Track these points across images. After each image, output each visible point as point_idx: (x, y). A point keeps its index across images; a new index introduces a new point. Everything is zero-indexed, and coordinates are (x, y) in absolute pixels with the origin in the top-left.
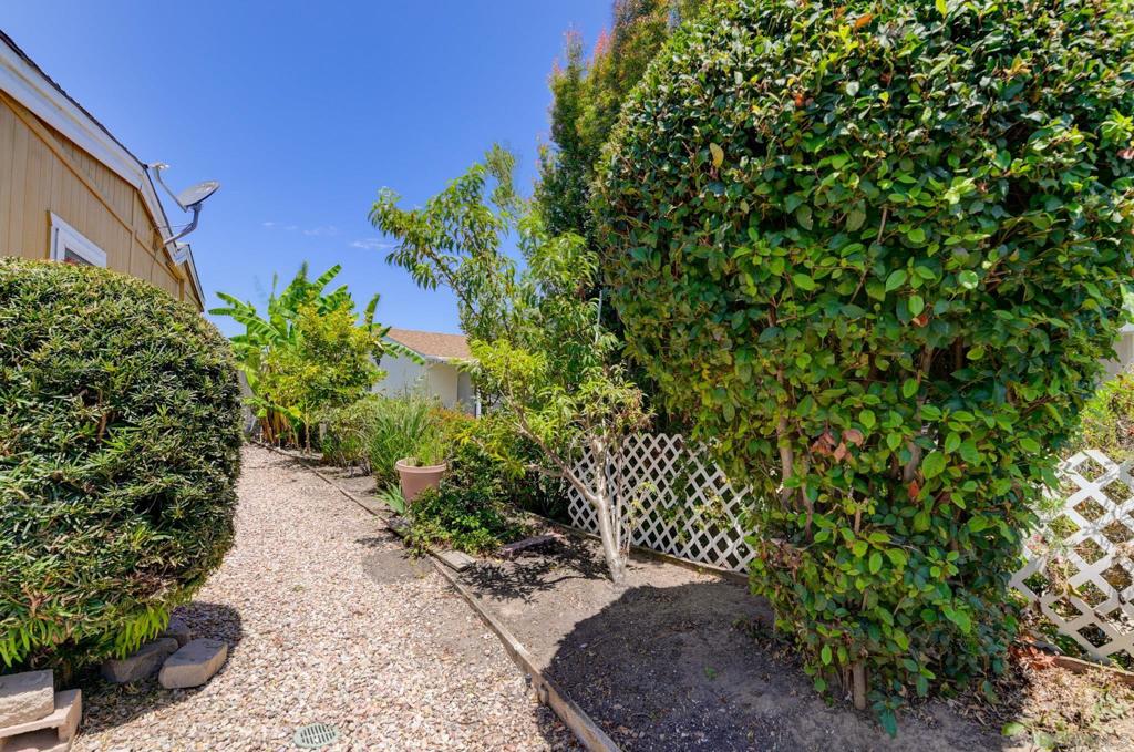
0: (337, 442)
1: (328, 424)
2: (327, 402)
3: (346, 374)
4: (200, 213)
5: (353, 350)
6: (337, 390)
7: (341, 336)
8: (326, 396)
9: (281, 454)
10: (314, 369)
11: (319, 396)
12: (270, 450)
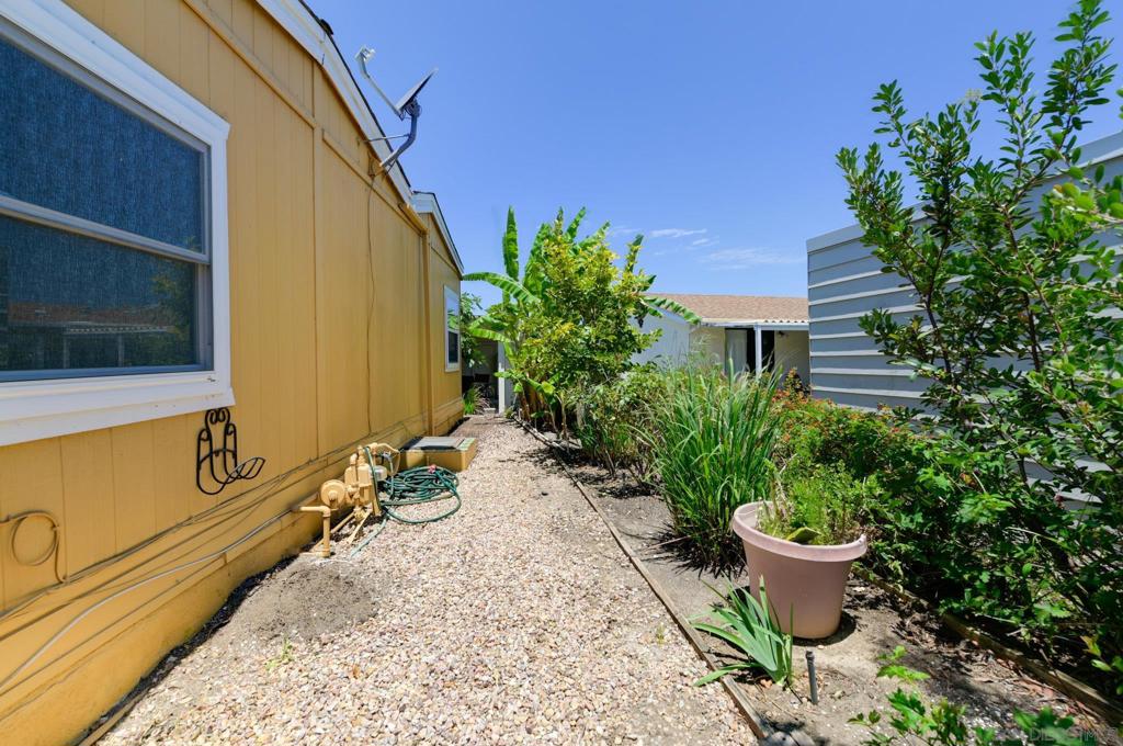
0: (599, 434)
1: (587, 409)
2: (585, 375)
3: (608, 335)
4: (419, 120)
5: (616, 301)
6: (596, 359)
7: (598, 281)
8: (582, 368)
9: (537, 438)
10: (567, 327)
11: (573, 367)
12: (527, 431)
